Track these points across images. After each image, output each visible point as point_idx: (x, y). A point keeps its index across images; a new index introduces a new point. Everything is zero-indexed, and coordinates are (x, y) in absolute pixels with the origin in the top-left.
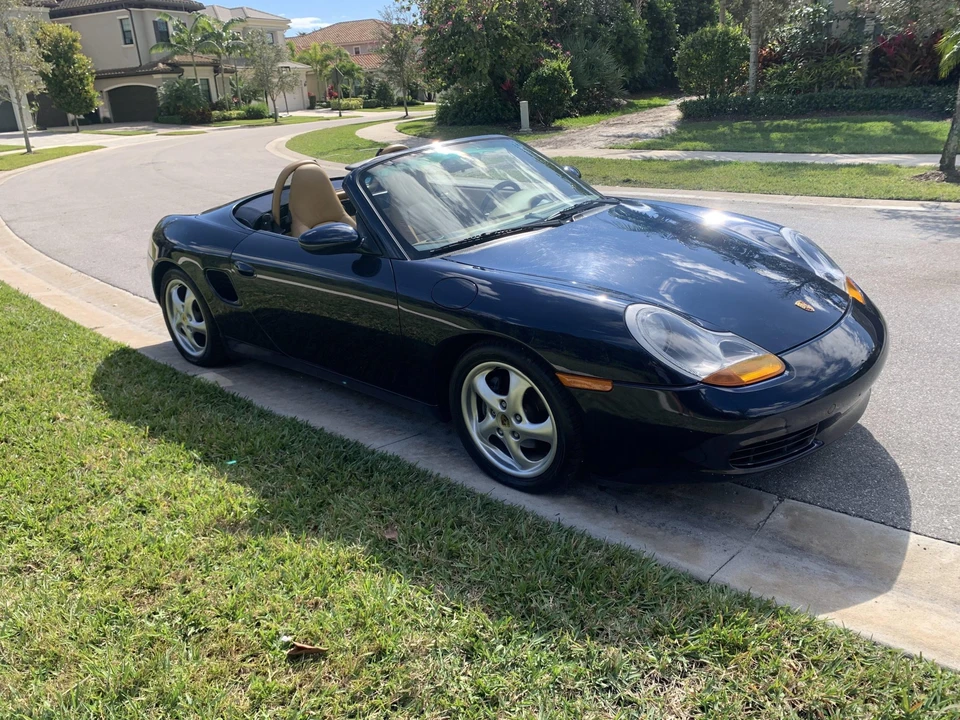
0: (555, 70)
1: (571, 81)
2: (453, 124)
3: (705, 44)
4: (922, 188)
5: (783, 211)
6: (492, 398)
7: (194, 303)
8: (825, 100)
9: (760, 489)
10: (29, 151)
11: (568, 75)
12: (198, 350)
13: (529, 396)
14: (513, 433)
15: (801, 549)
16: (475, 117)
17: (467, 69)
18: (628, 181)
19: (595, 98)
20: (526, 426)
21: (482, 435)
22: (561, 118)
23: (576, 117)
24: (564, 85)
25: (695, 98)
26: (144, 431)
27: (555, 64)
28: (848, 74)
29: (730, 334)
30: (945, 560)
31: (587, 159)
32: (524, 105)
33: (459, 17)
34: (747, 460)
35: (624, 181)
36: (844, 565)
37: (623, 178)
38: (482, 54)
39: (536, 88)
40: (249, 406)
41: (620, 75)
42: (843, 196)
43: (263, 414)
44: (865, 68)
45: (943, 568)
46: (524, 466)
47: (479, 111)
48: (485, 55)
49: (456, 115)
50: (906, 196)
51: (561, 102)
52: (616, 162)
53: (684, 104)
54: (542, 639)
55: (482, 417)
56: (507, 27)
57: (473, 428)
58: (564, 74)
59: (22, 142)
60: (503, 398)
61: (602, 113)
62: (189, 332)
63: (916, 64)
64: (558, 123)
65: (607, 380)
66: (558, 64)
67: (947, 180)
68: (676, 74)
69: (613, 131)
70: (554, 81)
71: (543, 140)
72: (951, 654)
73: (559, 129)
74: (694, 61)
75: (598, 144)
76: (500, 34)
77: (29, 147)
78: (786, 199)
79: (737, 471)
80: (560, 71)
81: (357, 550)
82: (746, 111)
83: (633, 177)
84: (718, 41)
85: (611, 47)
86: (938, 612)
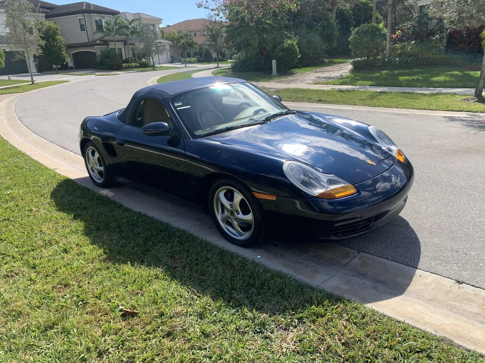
0: (290, 45)
1: (298, 50)
2: (240, 71)
3: (364, 32)
4: (465, 106)
5: (393, 116)
6: (226, 203)
7: (99, 157)
8: (424, 60)
9: (350, 248)
10: (33, 83)
11: (296, 47)
12: (100, 180)
13: (242, 202)
14: (236, 219)
15: (364, 275)
16: (250, 68)
17: (247, 45)
18: (320, 100)
19: (311, 58)
20: (241, 216)
21: (223, 220)
22: (293, 68)
23: (301, 68)
24: (294, 52)
25: (359, 59)
26: (71, 216)
27: (289, 42)
28: (436, 47)
29: (333, 175)
30: (427, 281)
31: (302, 89)
32: (274, 62)
33: (243, 19)
34: (339, 233)
36: (381, 282)
37: (318, 99)
38: (254, 37)
39: (280, 54)
40: (120, 206)
41: (324, 47)
42: (425, 109)
43: (127, 210)
44: (445, 44)
45: (426, 284)
46: (241, 235)
47: (252, 65)
48: (256, 38)
49: (241, 67)
50: (456, 109)
51: (293, 60)
52: (316, 91)
53: (354, 62)
54: (234, 310)
55: (223, 212)
56: (267, 24)
57: (219, 217)
58: (295, 47)
59: (29, 79)
60: (231, 203)
61: (314, 66)
62: (96, 171)
63: (470, 43)
64: (292, 70)
65: (274, 195)
66: (291, 42)
67: (478, 101)
68: (350, 47)
69: (318, 75)
70: (290, 49)
71: (282, 80)
72: (419, 322)
73: (292, 74)
74: (359, 41)
75: (309, 82)
76: (263, 27)
77: (33, 81)
78: (396, 111)
79: (333, 238)
80: (292, 45)
81: (159, 271)
82: (384, 65)
83: (323, 98)
84: (371, 31)
85: (320, 33)
86: (419, 304)
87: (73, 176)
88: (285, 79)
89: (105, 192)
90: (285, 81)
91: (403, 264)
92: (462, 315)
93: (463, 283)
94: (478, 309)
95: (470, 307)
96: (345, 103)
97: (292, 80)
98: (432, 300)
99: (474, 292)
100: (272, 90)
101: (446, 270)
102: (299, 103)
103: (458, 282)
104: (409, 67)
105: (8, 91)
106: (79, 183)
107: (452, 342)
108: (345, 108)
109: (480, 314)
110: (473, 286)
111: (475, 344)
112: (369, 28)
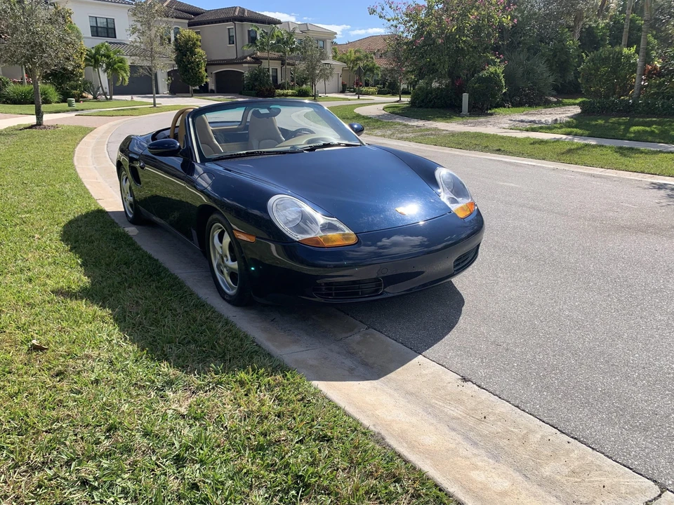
0: (492, 73)
1: (503, 82)
2: (421, 107)
3: (603, 60)
5: (582, 178)
6: (218, 245)
10: (155, 106)
11: (502, 77)
12: (131, 213)
14: (226, 267)
16: (435, 103)
17: (432, 70)
18: (499, 150)
19: (526, 95)
20: (230, 263)
21: (217, 268)
22: (496, 108)
23: (509, 107)
24: (498, 84)
26: (68, 248)
27: (492, 69)
29: (335, 219)
30: (424, 372)
32: (465, 97)
33: (429, 34)
35: (497, 150)
37: (498, 148)
38: (442, 61)
39: (477, 85)
41: (551, 80)
45: (419, 375)
46: (232, 288)
47: (438, 99)
48: (444, 61)
49: (423, 101)
51: (494, 96)
52: (503, 138)
53: (583, 102)
56: (464, 42)
57: (214, 263)
58: (498, 76)
59: (151, 100)
60: (222, 245)
61: (530, 106)
62: (128, 203)
64: (493, 111)
65: (252, 235)
66: (497, 69)
68: (580, 81)
70: (492, 79)
73: (491, 114)
74: (593, 72)
75: (505, 125)
76: (457, 47)
77: (155, 104)
78: (597, 171)
79: (318, 299)
80: (496, 74)
81: (107, 313)
82: (628, 110)
83: (505, 148)
84: (613, 58)
85: (548, 60)
86: (390, 395)
87: (108, 209)
88: (472, 121)
89: (132, 230)
90: (471, 123)
91: (411, 349)
92: (436, 416)
93: (469, 381)
94: (461, 413)
95: (452, 408)
96: (531, 156)
97: (481, 122)
98: (412, 394)
99: (473, 394)
100: (444, 132)
101: (462, 364)
102: (468, 151)
103: (464, 379)
104: (665, 115)
105: (121, 113)
106: (113, 218)
107: (383, 439)
108: (526, 163)
109: (459, 418)
110: (479, 386)
111: (412, 447)
112: (610, 54)
